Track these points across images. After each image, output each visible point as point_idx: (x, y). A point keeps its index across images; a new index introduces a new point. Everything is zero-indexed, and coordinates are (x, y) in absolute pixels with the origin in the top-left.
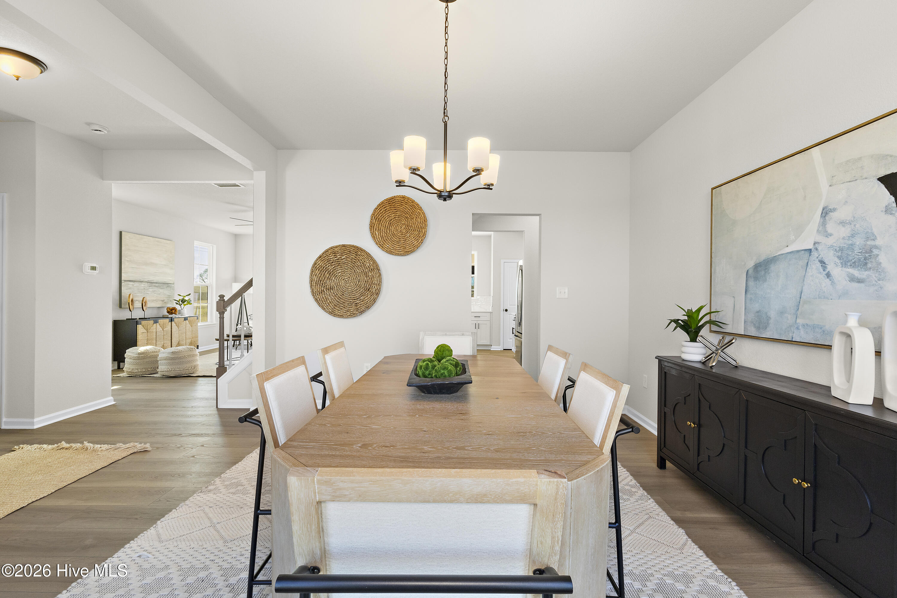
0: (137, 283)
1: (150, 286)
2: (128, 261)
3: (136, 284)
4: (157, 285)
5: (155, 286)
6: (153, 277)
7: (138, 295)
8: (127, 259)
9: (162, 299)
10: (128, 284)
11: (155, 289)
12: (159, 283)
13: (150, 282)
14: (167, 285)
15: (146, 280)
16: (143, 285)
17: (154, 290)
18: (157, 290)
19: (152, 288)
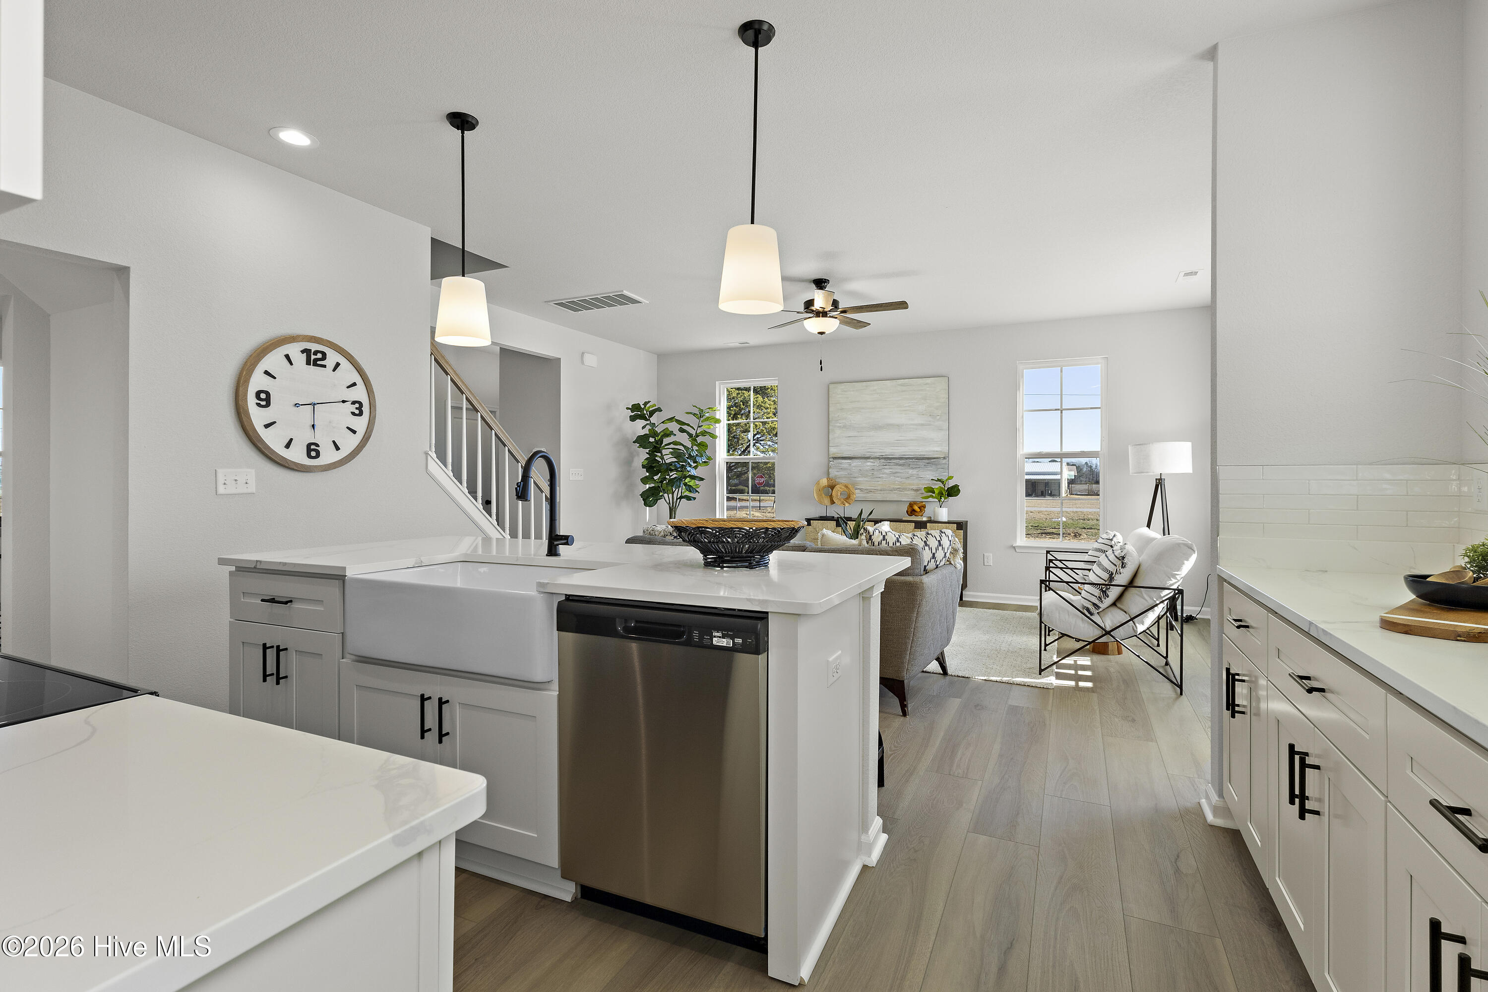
0: (857, 461)
1: (886, 465)
2: (839, 427)
3: (855, 463)
4: (902, 462)
5: (897, 464)
6: (893, 448)
7: (860, 479)
8: (838, 424)
9: (915, 487)
10: (840, 463)
11: (898, 469)
12: (907, 458)
13: (885, 459)
14: (927, 461)
15: (877, 455)
16: (869, 463)
17: (894, 471)
18: (901, 471)
19: (890, 468)
